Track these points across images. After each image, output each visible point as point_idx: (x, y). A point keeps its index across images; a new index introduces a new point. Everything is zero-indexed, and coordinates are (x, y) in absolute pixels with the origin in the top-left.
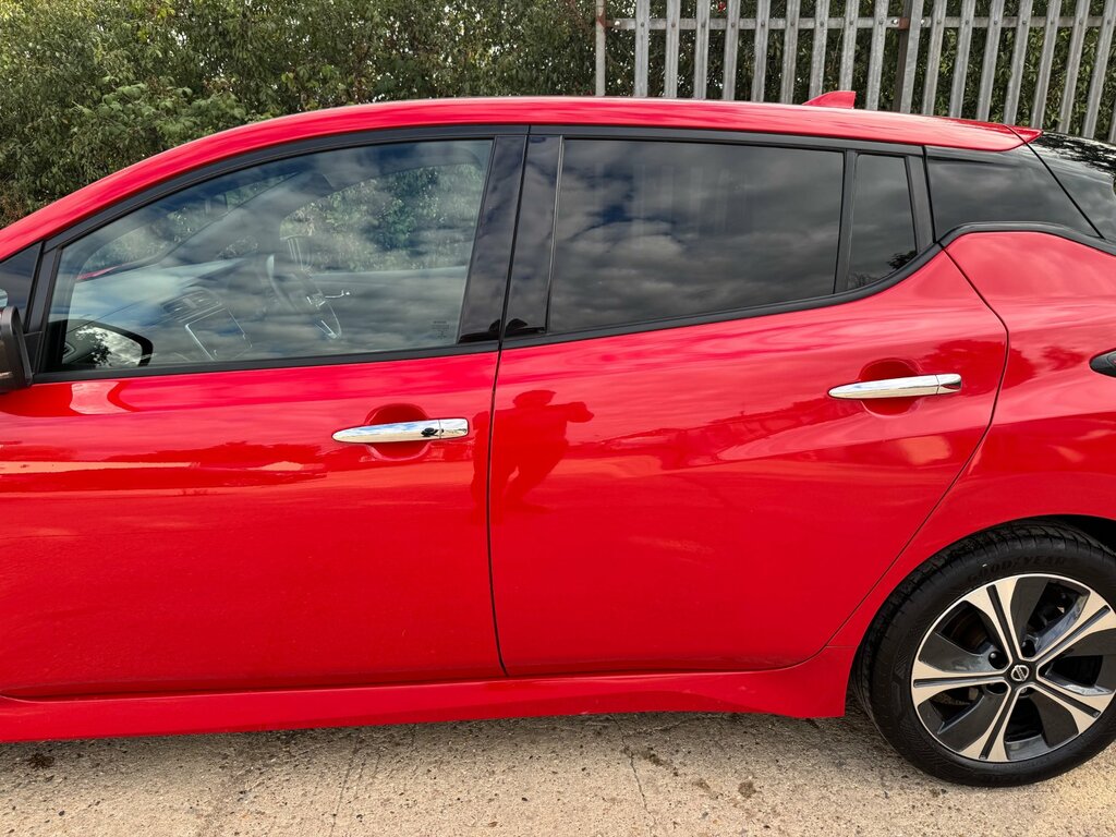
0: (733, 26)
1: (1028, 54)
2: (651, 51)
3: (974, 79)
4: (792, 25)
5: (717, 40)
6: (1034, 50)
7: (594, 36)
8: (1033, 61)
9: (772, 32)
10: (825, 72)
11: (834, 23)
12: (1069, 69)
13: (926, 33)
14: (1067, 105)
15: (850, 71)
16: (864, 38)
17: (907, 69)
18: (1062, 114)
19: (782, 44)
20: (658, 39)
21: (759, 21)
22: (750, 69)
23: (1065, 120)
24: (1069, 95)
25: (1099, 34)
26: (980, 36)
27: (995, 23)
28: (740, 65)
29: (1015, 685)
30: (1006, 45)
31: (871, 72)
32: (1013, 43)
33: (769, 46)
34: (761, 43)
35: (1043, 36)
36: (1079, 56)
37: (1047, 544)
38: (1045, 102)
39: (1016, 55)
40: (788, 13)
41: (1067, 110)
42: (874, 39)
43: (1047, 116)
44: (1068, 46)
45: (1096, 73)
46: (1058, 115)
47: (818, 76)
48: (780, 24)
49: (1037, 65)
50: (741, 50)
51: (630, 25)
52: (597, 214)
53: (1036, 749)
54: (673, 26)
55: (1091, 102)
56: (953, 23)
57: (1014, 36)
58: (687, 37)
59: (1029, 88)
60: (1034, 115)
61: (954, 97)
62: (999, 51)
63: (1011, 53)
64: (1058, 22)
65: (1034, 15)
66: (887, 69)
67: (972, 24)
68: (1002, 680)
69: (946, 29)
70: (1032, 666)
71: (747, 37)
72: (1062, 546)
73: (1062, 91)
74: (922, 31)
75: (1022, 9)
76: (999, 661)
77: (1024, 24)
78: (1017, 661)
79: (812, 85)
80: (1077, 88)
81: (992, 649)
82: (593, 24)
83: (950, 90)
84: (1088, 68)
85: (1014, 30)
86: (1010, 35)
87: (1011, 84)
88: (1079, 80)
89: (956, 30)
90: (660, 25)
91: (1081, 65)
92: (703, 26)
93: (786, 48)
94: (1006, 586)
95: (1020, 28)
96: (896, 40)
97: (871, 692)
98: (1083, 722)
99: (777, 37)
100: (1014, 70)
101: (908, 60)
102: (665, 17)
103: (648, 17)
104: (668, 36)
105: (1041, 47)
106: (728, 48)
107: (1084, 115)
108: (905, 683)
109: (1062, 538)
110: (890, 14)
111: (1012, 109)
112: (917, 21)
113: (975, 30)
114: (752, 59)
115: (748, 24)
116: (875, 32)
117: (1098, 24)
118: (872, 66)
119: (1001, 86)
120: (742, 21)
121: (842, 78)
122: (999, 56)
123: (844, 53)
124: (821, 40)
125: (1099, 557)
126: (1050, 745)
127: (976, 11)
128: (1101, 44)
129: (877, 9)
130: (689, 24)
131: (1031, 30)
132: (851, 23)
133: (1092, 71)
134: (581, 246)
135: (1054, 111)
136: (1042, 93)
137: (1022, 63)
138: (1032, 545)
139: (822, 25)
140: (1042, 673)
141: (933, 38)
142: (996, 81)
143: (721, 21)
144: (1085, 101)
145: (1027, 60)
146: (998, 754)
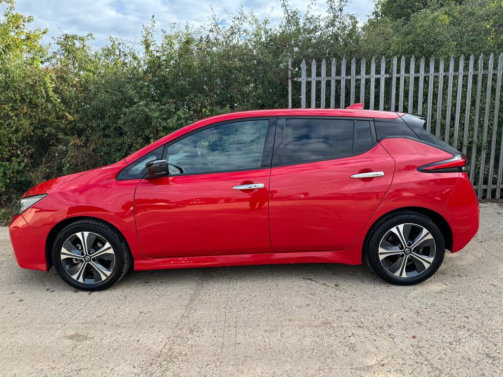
0: (333, 79)
1: (434, 84)
2: (306, 87)
3: (416, 92)
4: (353, 78)
5: (328, 84)
6: (436, 83)
7: (288, 83)
8: (436, 86)
9: (346, 80)
10: (365, 92)
11: (367, 77)
12: (449, 89)
13: (398, 79)
14: (449, 100)
15: (373, 92)
16: (378, 81)
17: (393, 91)
18: (448, 103)
19: (350, 84)
20: (309, 84)
21: (342, 77)
22: (340, 92)
23: (449, 105)
24: (450, 97)
25: (458, 77)
26: (417, 79)
27: (422, 75)
28: (336, 91)
29: (407, 254)
30: (426, 81)
31: (381, 92)
32: (429, 81)
33: (346, 85)
34: (343, 84)
35: (439, 79)
36: (452, 84)
37: (410, 215)
38: (441, 99)
39: (430, 85)
40: (352, 74)
41: (449, 102)
42: (381, 81)
43: (443, 104)
44: (448, 81)
45: (458, 90)
46: (447, 103)
47: (363, 93)
48: (349, 77)
49: (437, 88)
50: (336, 86)
51: (300, 80)
52: (297, 138)
53: (414, 274)
54: (314, 79)
55: (458, 99)
56: (407, 75)
57: (429, 79)
58: (318, 83)
59: (435, 96)
60: (438, 104)
61: (410, 99)
62: (424, 83)
63: (428, 84)
64: (443, 74)
65: (435, 72)
66: (386, 90)
67: (414, 75)
68: (403, 253)
69: (405, 77)
70: (410, 249)
71: (338, 82)
72: (414, 216)
73: (447, 96)
74: (397, 78)
75: (430, 70)
76: (402, 248)
77: (432, 75)
78: (406, 248)
79: (361, 96)
80: (452, 95)
81: (400, 245)
82: (287, 79)
83: (408, 97)
84: (455, 88)
85: (428, 77)
86: (427, 78)
87: (429, 94)
88: (452, 92)
89: (409, 77)
90: (309, 79)
91: (453, 87)
92: (324, 79)
93: (351, 85)
94: (401, 227)
95: (430, 76)
96: (388, 82)
97: (368, 257)
98: (427, 266)
99: (348, 82)
100: (429, 89)
101: (393, 88)
102: (311, 77)
103: (305, 77)
104: (312, 83)
105: (438, 82)
106: (332, 86)
107: (456, 103)
108: (377, 254)
109: (414, 214)
110: (386, 73)
111: (430, 102)
112: (395, 75)
113: (415, 77)
114: (340, 88)
115: (339, 78)
116: (381, 79)
117: (457, 74)
118: (381, 90)
119: (426, 95)
120: (337, 77)
121: (371, 94)
122: (424, 85)
123: (371, 86)
124: (363, 82)
125: (424, 219)
126: (418, 273)
127: (415, 71)
128: (459, 80)
129: (381, 72)
130: (319, 79)
131: (434, 76)
132: (373, 76)
133: (457, 89)
134: (290, 147)
135: (445, 102)
136: (440, 96)
137: (432, 87)
138: (406, 216)
139: (363, 77)
140: (413, 251)
141: (401, 80)
142: (424, 93)
143: (329, 77)
144: (456, 99)
145: (434, 86)
146: (404, 275)
